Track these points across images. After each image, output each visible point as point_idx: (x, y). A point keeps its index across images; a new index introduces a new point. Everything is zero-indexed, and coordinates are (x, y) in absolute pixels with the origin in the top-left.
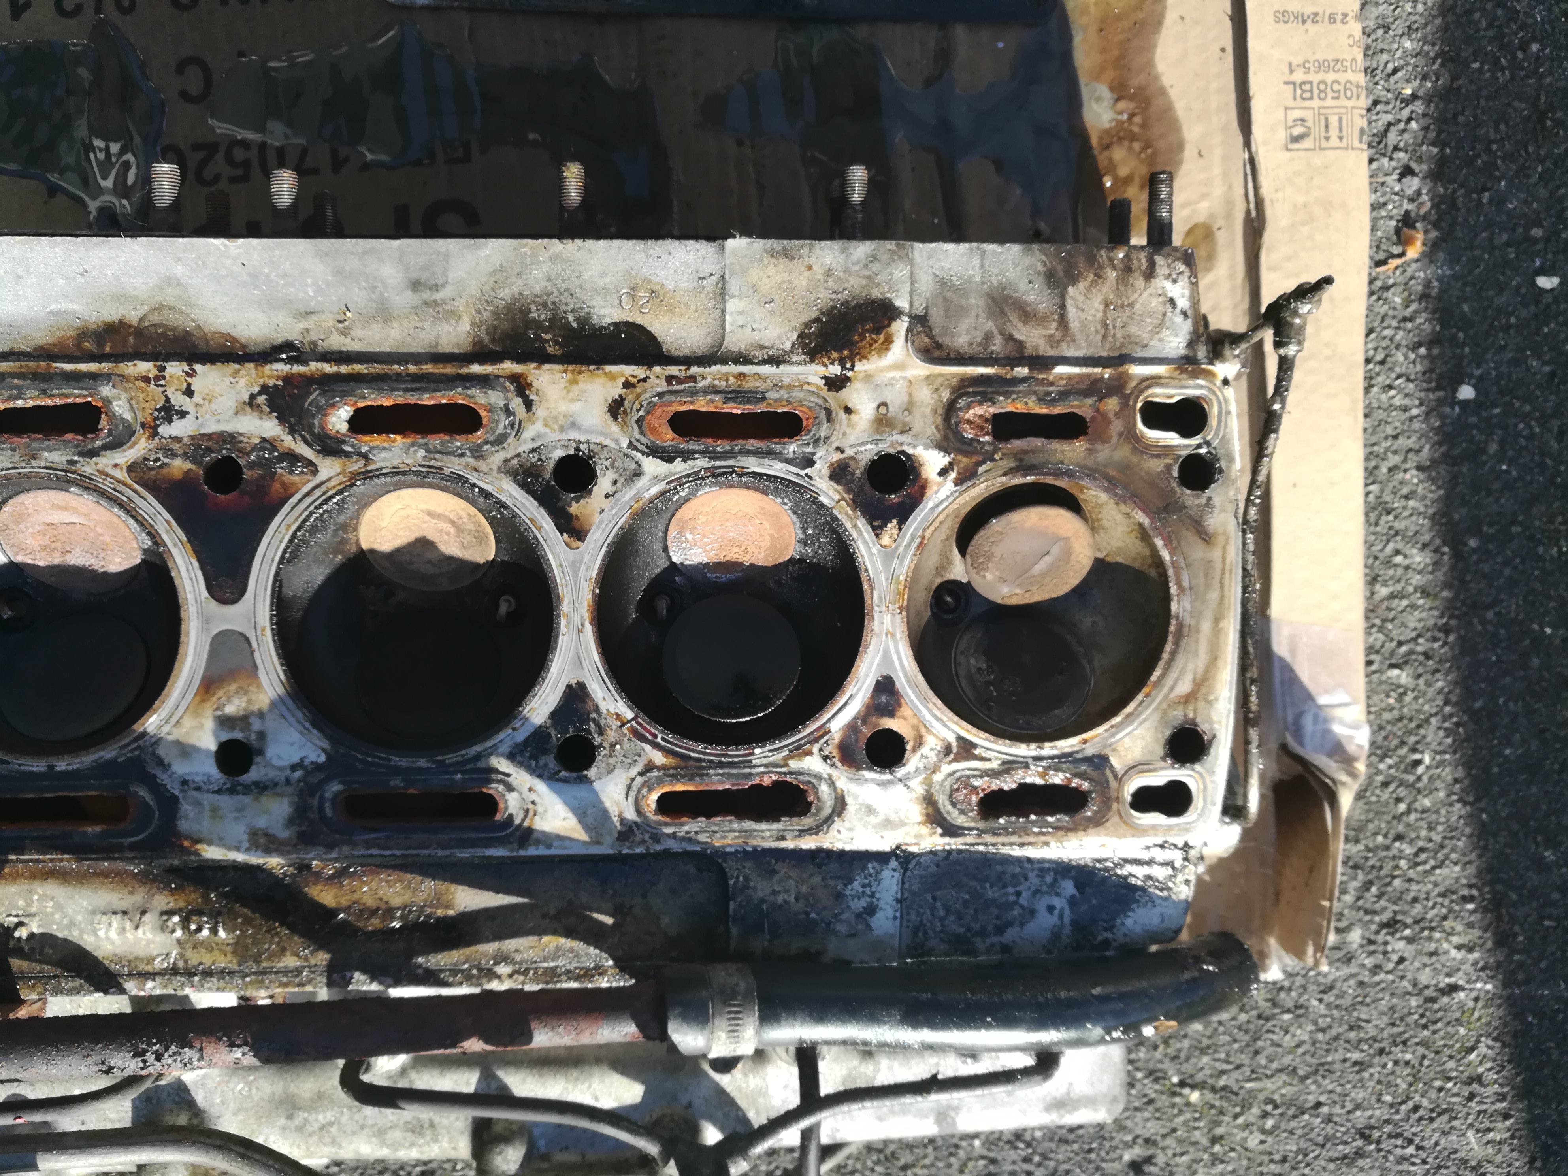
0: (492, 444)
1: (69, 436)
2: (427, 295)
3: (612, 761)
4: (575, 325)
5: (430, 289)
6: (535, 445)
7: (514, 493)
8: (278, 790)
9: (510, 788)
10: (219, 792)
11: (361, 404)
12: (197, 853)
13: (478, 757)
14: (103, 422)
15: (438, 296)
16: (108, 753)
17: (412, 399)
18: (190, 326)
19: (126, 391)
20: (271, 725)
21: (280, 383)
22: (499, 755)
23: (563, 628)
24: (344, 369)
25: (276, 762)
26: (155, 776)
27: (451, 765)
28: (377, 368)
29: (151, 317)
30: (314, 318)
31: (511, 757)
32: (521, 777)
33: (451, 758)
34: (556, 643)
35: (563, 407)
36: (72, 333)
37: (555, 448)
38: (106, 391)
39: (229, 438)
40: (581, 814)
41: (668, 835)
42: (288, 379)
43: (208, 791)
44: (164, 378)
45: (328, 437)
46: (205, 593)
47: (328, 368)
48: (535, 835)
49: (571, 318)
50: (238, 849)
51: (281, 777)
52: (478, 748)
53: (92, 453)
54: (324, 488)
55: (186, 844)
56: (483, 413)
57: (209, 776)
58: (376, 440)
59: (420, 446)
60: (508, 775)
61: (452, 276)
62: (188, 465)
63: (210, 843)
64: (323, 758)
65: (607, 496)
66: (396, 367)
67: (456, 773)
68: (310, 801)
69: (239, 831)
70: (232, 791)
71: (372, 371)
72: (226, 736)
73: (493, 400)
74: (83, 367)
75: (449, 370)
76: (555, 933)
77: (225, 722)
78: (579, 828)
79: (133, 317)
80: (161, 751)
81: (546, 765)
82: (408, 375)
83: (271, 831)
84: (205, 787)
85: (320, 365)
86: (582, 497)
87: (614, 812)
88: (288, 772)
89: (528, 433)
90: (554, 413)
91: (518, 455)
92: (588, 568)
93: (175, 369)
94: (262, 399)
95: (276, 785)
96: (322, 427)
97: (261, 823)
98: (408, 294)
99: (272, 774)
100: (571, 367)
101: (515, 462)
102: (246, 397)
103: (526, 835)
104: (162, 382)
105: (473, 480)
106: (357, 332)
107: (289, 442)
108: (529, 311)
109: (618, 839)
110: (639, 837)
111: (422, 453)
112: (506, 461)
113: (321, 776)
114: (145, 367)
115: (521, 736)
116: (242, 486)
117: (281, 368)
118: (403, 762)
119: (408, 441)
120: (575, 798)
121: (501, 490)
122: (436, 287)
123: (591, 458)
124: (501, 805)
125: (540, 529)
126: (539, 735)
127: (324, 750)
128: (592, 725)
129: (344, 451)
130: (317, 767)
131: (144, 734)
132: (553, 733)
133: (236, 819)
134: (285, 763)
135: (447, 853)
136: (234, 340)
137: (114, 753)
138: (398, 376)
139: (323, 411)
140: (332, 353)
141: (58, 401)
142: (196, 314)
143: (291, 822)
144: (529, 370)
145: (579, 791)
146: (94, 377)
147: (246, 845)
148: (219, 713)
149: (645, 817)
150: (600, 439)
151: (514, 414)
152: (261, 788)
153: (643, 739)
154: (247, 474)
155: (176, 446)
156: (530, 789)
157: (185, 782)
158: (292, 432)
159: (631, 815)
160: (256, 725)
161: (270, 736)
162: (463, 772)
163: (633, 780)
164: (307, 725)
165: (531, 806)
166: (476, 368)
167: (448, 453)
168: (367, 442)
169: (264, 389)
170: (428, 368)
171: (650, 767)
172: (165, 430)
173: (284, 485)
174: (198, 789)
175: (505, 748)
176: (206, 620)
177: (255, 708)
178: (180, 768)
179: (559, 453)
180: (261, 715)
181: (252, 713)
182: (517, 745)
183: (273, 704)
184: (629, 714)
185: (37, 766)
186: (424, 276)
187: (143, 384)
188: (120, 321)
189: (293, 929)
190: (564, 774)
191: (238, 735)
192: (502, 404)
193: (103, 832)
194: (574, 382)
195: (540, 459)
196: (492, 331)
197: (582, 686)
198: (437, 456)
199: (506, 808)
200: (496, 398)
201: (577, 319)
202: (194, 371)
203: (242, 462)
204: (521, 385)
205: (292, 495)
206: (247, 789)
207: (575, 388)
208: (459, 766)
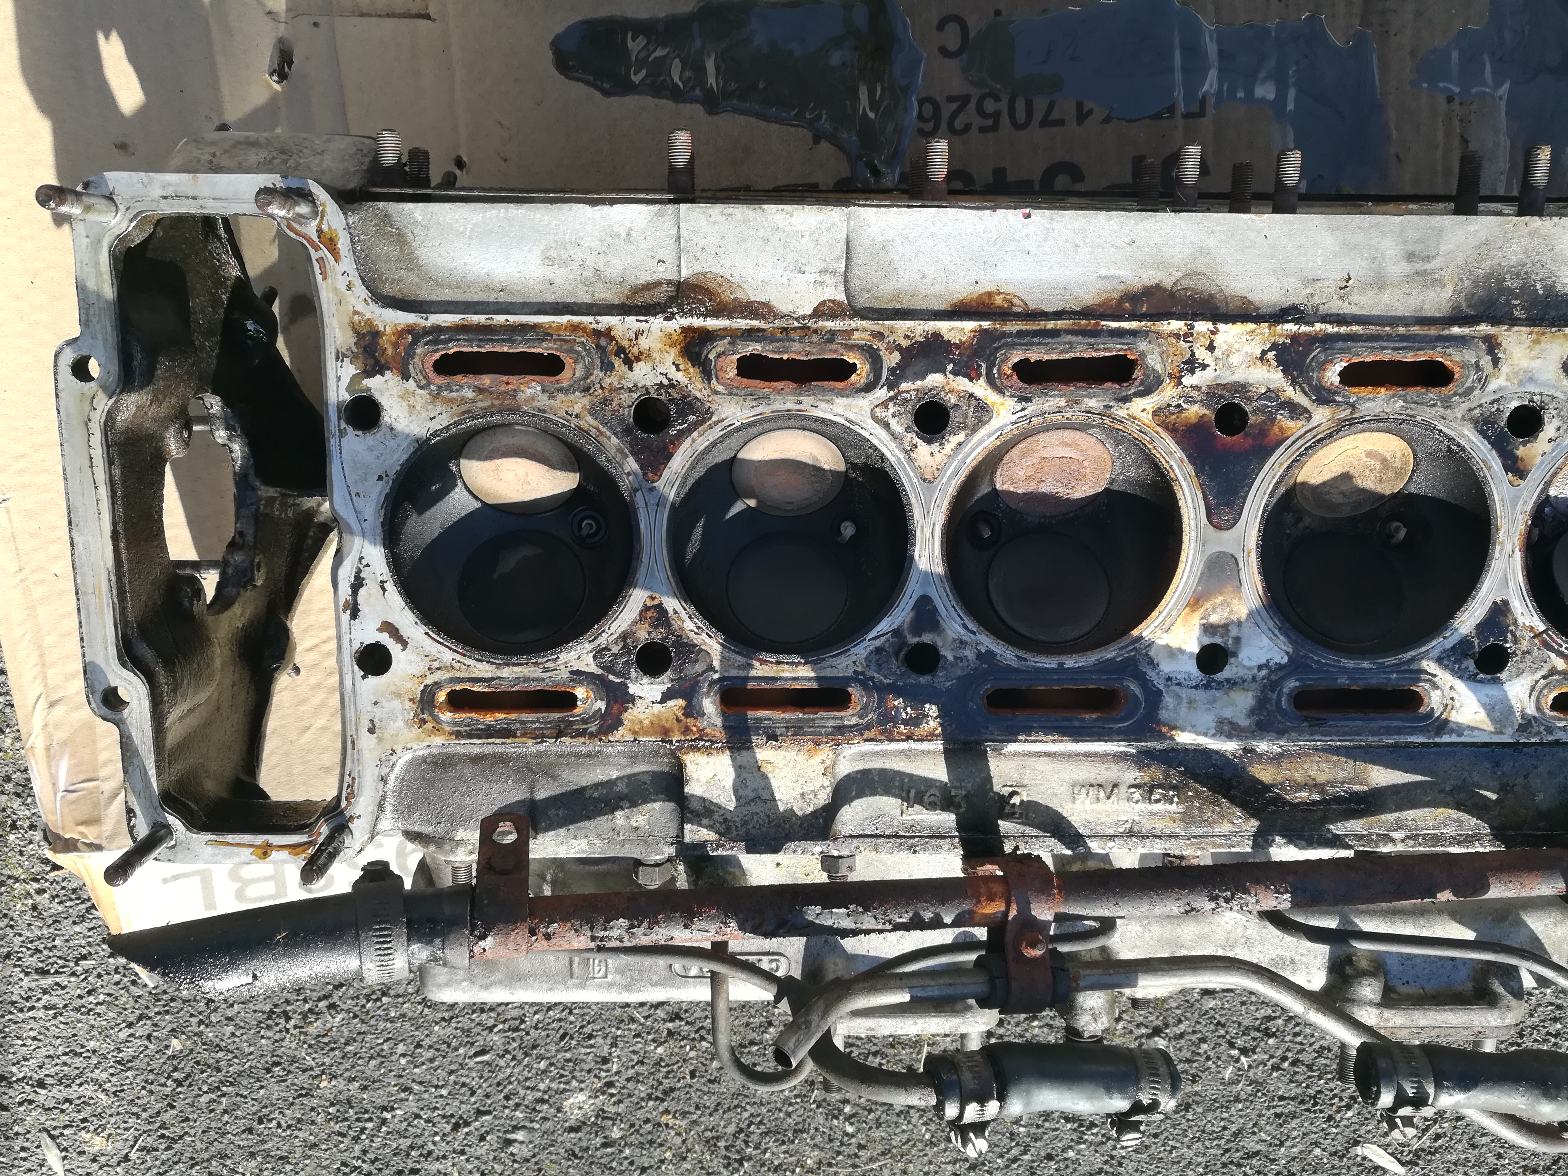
0: (1460, 395)
1: (1108, 384)
2: (1419, 266)
3: (1521, 666)
4: (1541, 292)
5: (1423, 260)
6: (1496, 397)
7: (1473, 438)
8: (1246, 685)
9: (1436, 687)
10: (1196, 687)
11: (1355, 360)
12: (1172, 738)
13: (1413, 660)
14: (1138, 373)
15: (1428, 266)
16: (1110, 653)
17: (1398, 356)
18: (1214, 289)
19: (1159, 345)
20: (1247, 632)
21: (1288, 341)
22: (1429, 659)
23: (1497, 555)
24: (1343, 330)
25: (1246, 663)
26: (1145, 673)
27: (1388, 666)
28: (1373, 329)
29: (1183, 282)
30: (1320, 284)
31: (1439, 661)
32: (1444, 677)
33: (1391, 660)
34: (1489, 566)
35: (1525, 364)
36: (1116, 295)
37: (1512, 399)
38: (1143, 346)
39: (1241, 388)
40: (1490, 710)
41: (1560, 728)
42: (1295, 338)
43: (1187, 687)
44: (1192, 335)
45: (1324, 389)
46: (1204, 520)
47: (1330, 329)
48: (1451, 725)
49: (1538, 287)
50: (1205, 734)
51: (1248, 675)
52: (1413, 653)
53: (1126, 399)
54: (1314, 432)
55: (1164, 730)
56: (1456, 369)
57: (1189, 674)
58: (1364, 392)
59: (1400, 397)
60: (1435, 676)
61: (1443, 248)
62: (1204, 411)
63: (1183, 730)
64: (1285, 660)
65: (1550, 440)
66: (1388, 328)
67: (1392, 672)
68: (1270, 694)
69: (1208, 719)
70: (1207, 687)
71: (1367, 332)
72: (1207, 641)
73: (1467, 357)
74: (1126, 325)
75: (1433, 331)
76: (1447, 806)
77: (1208, 629)
78: (1487, 720)
79: (1168, 282)
80: (1152, 653)
81: (1467, 668)
82: (1397, 335)
83: (1235, 720)
84: (1185, 683)
85: (1323, 326)
86: (1529, 441)
87: (1517, 707)
88: (1256, 671)
89: (1493, 385)
90: (1516, 369)
91: (1481, 406)
92: (1525, 503)
93: (1202, 327)
94: (1271, 355)
95: (1244, 681)
96: (1319, 380)
97: (1228, 713)
98: (1404, 264)
99: (1242, 672)
100: (1536, 329)
101: (1477, 412)
102: (1258, 353)
103: (1443, 726)
104: (1190, 339)
105: (1441, 427)
106: (1355, 298)
107: (1291, 393)
108: (1504, 280)
109: (1517, 730)
110: (1534, 730)
111: (1401, 403)
112: (1470, 410)
113: (1281, 674)
114: (1176, 325)
115: (1449, 643)
116: (1247, 429)
117: (1291, 327)
118: (1350, 664)
119: (1391, 393)
120: (1487, 696)
121: (1463, 436)
122: (1428, 259)
123: (1542, 408)
124: (1426, 700)
125: (1489, 469)
126: (1464, 644)
127: (1287, 653)
128: (1509, 635)
129: (1334, 401)
130: (1280, 667)
131: (1140, 638)
132: (1476, 642)
133: (1208, 710)
134: (1254, 664)
135: (1376, 739)
136: (1250, 303)
137: (1114, 653)
138: (1389, 338)
139: (1322, 366)
140: (1331, 315)
141: (1102, 354)
142: (1219, 279)
143: (1252, 712)
144: (1501, 332)
145: (1491, 691)
146: (1134, 333)
147: (1213, 731)
148: (1205, 621)
149: (1543, 713)
150: (1552, 392)
151: (1482, 370)
152: (1232, 684)
153: (1550, 648)
154: (1252, 419)
155: (1195, 394)
156: (1451, 688)
157: (1169, 679)
158: (1294, 383)
159: (1531, 710)
160: (1234, 632)
161: (1243, 641)
162: (1398, 672)
163: (1537, 682)
164: (1277, 632)
165: (1449, 702)
166: (1456, 330)
167: (1422, 404)
168: (1355, 393)
169: (1274, 347)
170: (1415, 329)
171: (1553, 672)
172: (1188, 380)
173: (1281, 429)
174: (1179, 684)
175: (1435, 653)
176: (1203, 543)
177: (1234, 618)
178: (1167, 667)
179: (1515, 404)
180: (1239, 623)
181: (1232, 622)
182: (1445, 651)
183: (1251, 615)
184: (1541, 627)
185: (1049, 662)
186: (1418, 248)
187: (1174, 341)
188: (1157, 285)
189: (1233, 801)
190: (1481, 676)
191: (1218, 640)
192: (1473, 361)
193: (1097, 719)
194: (1537, 342)
195: (1498, 409)
196: (1470, 297)
197: (1505, 603)
198: (1412, 406)
199: (1429, 704)
200: (1469, 356)
201: (1544, 287)
202: (1218, 330)
203: (1247, 408)
204: (1492, 345)
205: (1287, 438)
206: (1220, 684)
207: (1538, 347)
208: (1395, 668)
